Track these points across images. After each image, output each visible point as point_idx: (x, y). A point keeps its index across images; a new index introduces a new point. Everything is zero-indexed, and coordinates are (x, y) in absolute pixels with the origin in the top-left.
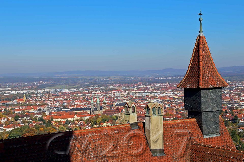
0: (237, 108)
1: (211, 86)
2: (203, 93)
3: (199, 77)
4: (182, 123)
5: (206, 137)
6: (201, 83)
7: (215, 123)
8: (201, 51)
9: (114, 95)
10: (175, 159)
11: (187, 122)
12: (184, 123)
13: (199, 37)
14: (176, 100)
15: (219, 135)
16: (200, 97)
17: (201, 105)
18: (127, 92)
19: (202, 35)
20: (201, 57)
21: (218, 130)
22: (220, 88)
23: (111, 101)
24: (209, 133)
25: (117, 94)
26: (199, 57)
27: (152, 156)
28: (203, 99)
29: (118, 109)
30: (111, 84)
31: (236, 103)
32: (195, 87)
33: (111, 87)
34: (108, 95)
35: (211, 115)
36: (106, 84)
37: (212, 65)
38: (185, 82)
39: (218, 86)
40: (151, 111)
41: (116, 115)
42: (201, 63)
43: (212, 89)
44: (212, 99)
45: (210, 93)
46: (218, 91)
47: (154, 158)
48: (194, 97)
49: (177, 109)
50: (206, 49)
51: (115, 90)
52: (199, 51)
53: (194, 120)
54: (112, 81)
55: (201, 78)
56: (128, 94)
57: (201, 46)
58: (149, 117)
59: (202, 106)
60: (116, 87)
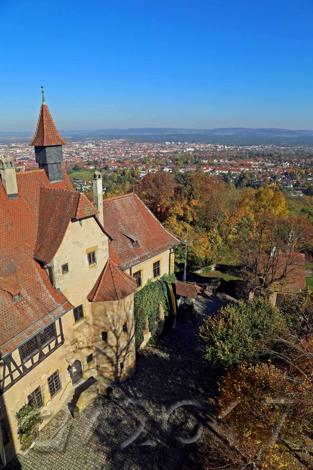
0: (108, 159)
1: (53, 144)
2: (47, 150)
3: (43, 137)
4: (33, 173)
5: (52, 182)
6: (45, 142)
7: (59, 171)
8: (44, 117)
9: (16, 152)
10: (28, 200)
11: (37, 172)
12: (35, 173)
13: (43, 106)
14: (65, 155)
15: (62, 181)
16: (45, 153)
17: (46, 159)
18: (27, 149)
19: (44, 104)
20: (44, 122)
21: (61, 177)
22: (61, 145)
23: (14, 157)
24: (54, 180)
25: (18, 151)
26: (43, 121)
27: (8, 199)
28: (47, 155)
29: (20, 163)
30: (13, 143)
31: (107, 155)
32: (41, 145)
33: (13, 145)
34: (11, 152)
35: (55, 166)
36: (8, 143)
37: (54, 127)
38: (35, 141)
39: (59, 144)
40: (5, 165)
41: (19, 167)
42: (45, 126)
43: (54, 146)
44: (55, 154)
45: (53, 150)
46: (59, 148)
47: (10, 201)
48: (41, 153)
49: (66, 161)
50: (48, 116)
51: (16, 147)
52: (43, 116)
53: (43, 170)
54: (14, 140)
55: (45, 138)
56: (27, 150)
57: (44, 112)
58: (3, 169)
59: (48, 160)
60: (17, 145)
